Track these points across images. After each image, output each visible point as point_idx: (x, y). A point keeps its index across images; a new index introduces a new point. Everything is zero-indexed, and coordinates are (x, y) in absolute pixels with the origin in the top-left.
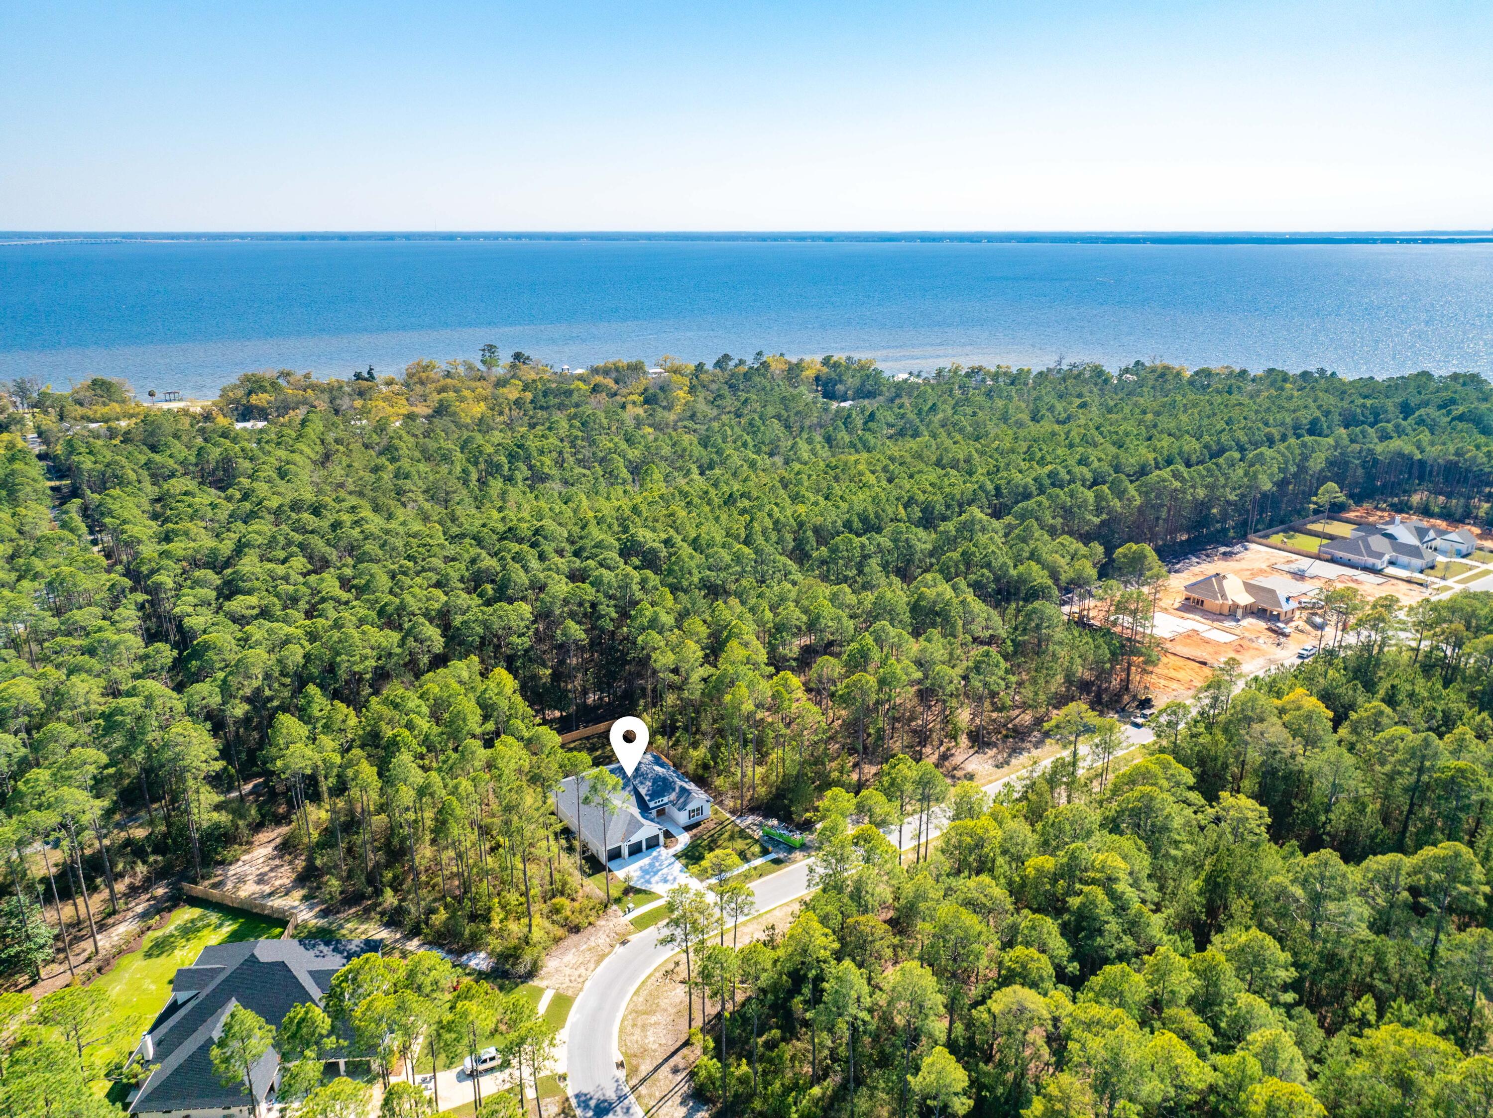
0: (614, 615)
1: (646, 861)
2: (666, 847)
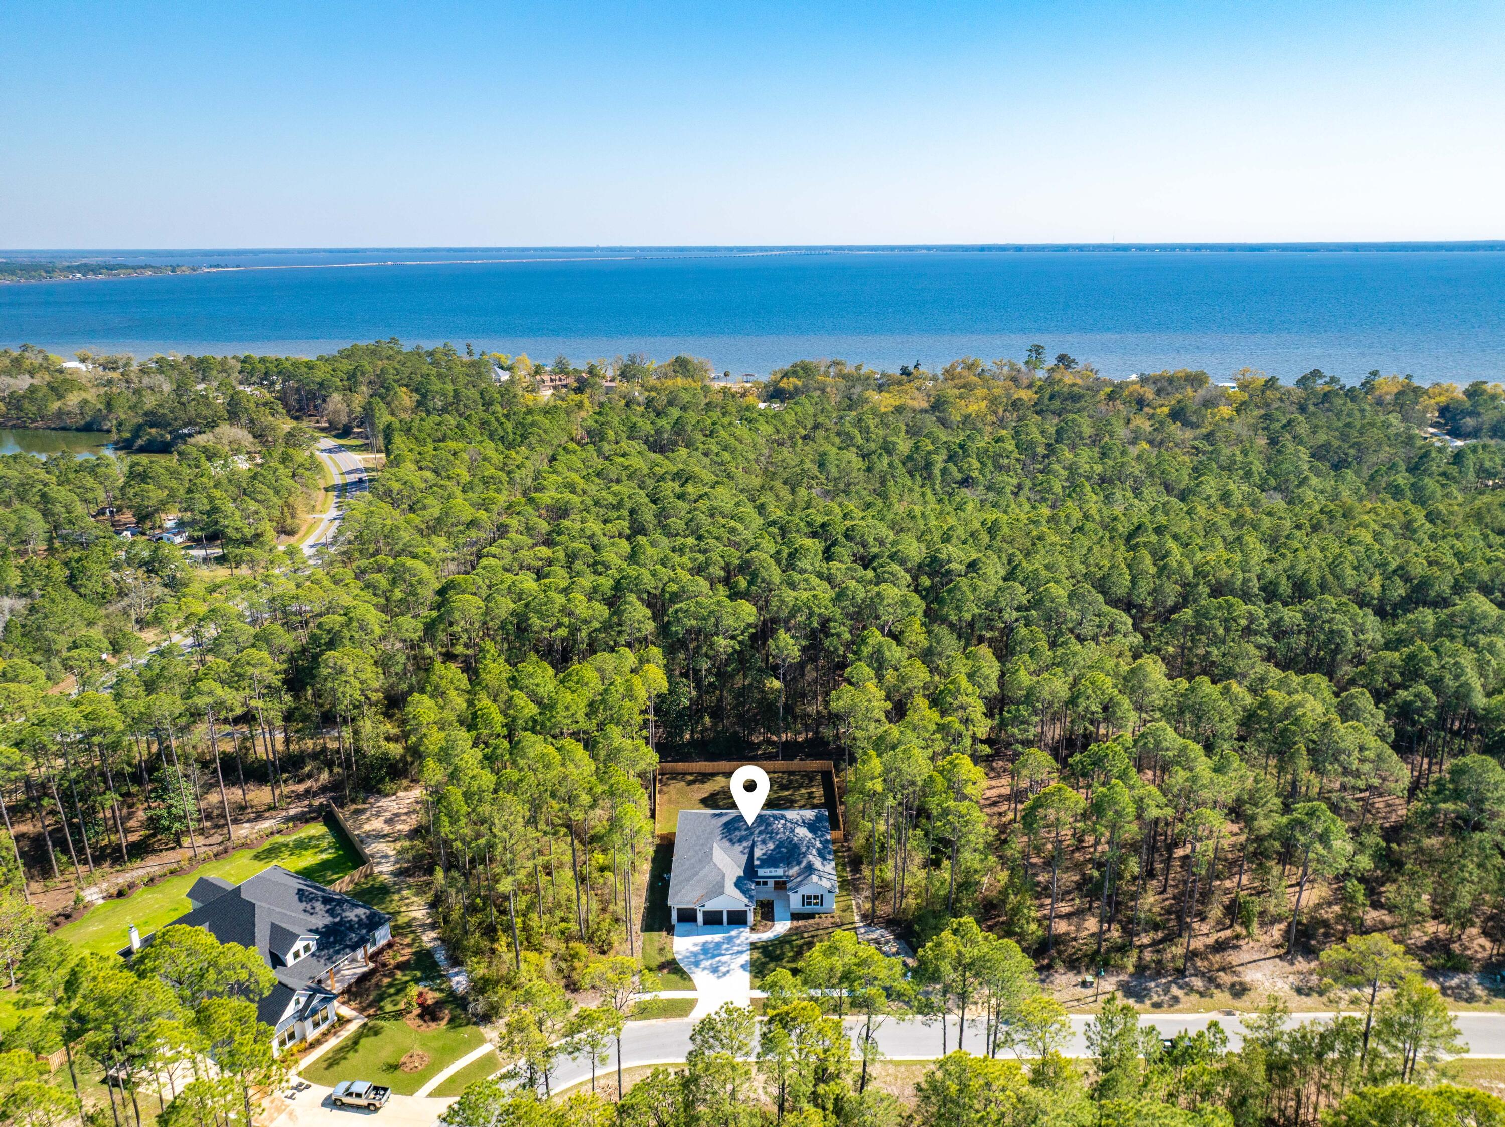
1: (717, 938)
2: (753, 929)
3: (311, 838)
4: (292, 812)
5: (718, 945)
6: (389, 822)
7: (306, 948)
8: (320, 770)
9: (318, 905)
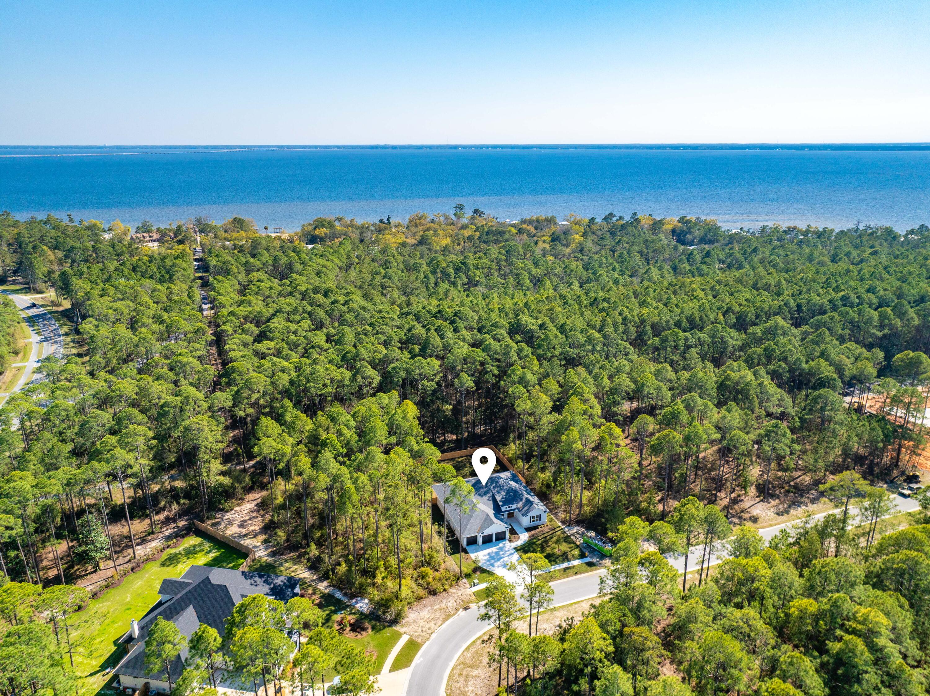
0: (496, 372)
1: (494, 549)
2: (510, 541)
4: (167, 533)
5: (497, 553)
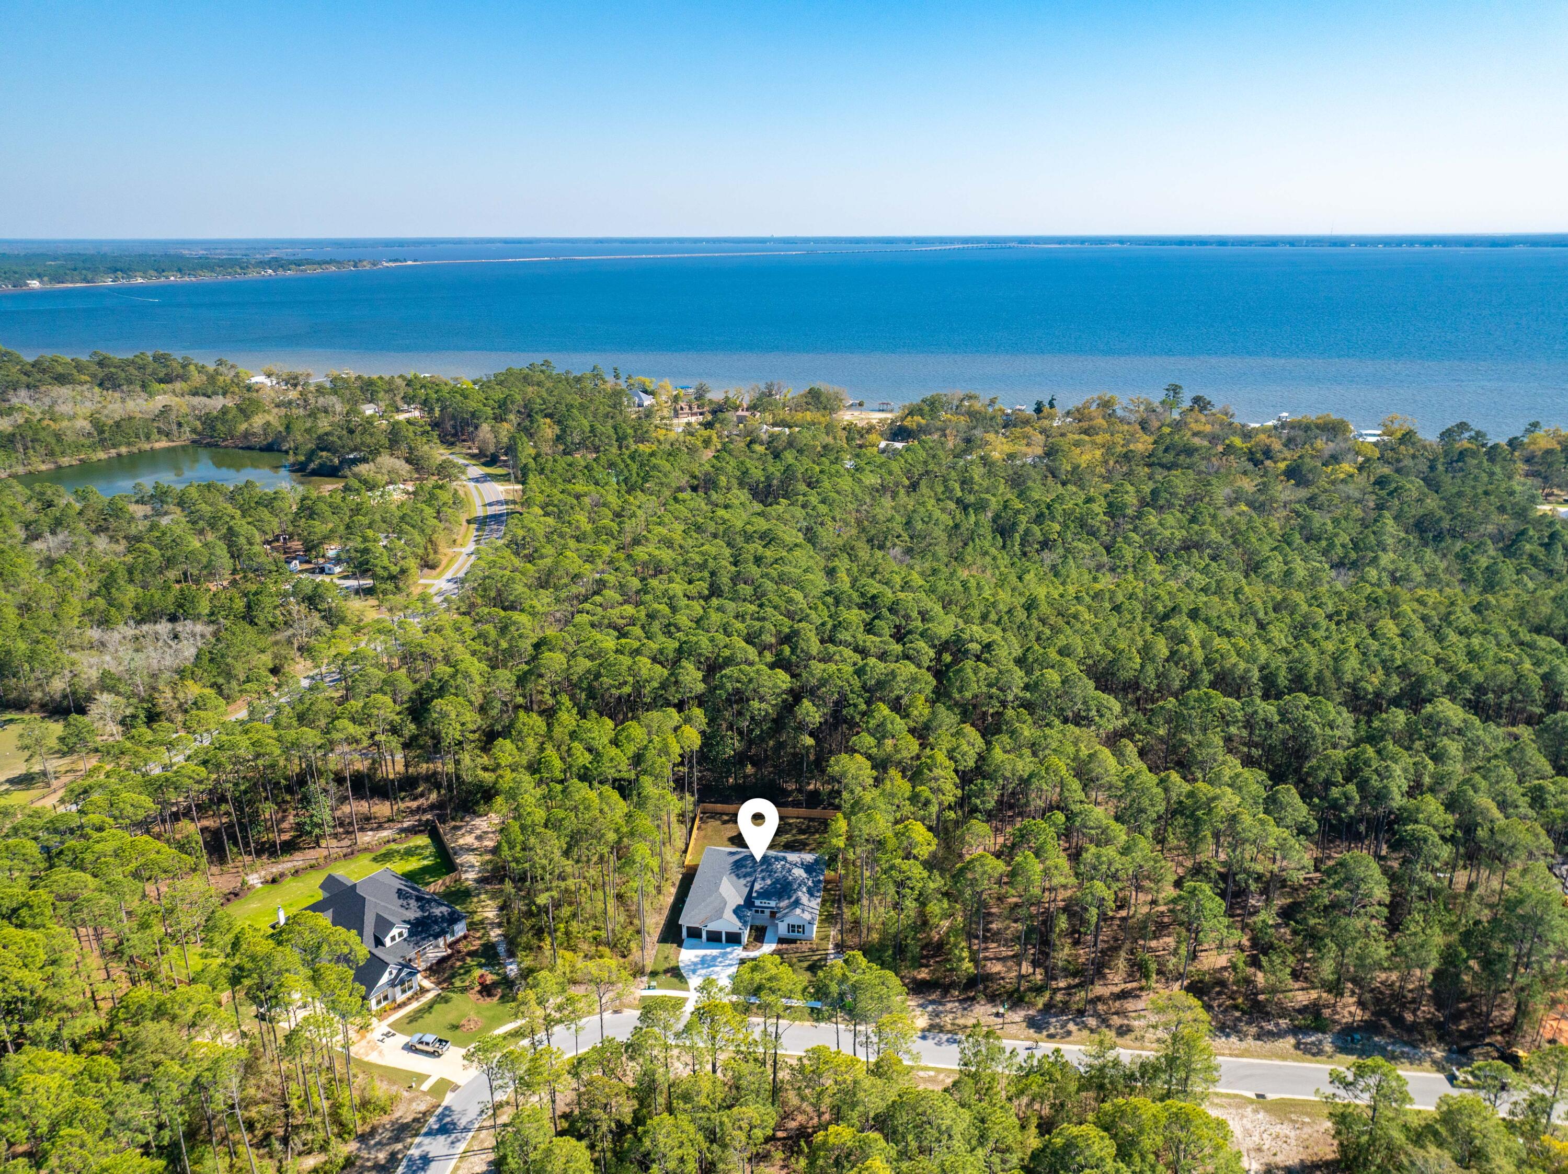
1: (715, 952)
2: (745, 948)
3: (417, 847)
4: (405, 825)
5: (714, 958)
6: (479, 838)
7: (401, 935)
8: (430, 791)
9: (413, 903)
